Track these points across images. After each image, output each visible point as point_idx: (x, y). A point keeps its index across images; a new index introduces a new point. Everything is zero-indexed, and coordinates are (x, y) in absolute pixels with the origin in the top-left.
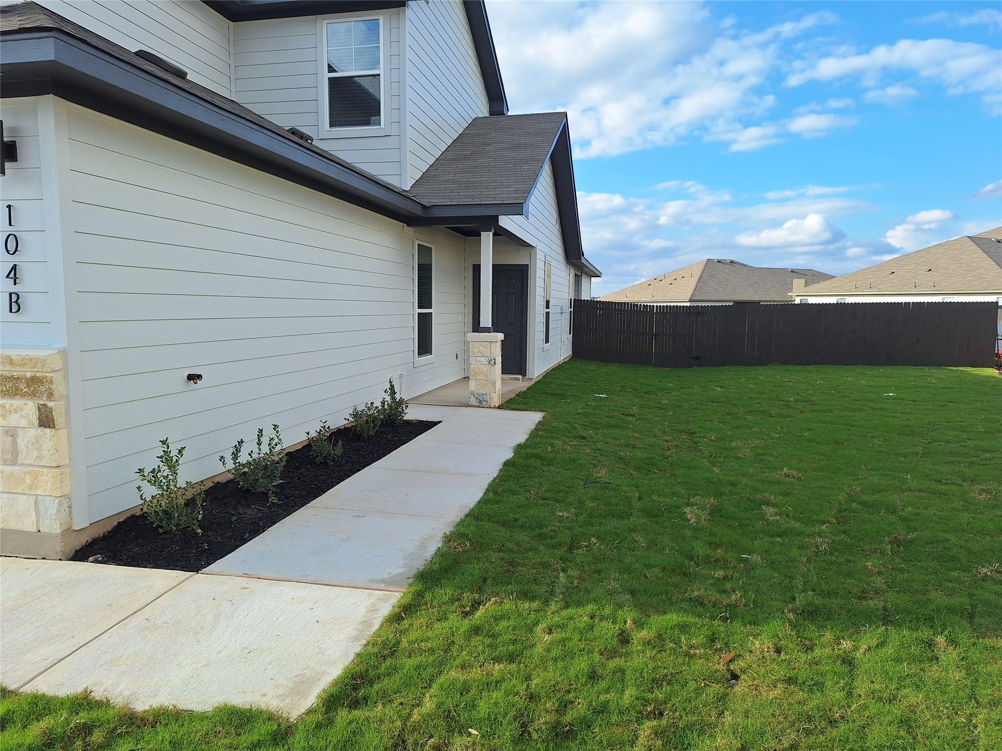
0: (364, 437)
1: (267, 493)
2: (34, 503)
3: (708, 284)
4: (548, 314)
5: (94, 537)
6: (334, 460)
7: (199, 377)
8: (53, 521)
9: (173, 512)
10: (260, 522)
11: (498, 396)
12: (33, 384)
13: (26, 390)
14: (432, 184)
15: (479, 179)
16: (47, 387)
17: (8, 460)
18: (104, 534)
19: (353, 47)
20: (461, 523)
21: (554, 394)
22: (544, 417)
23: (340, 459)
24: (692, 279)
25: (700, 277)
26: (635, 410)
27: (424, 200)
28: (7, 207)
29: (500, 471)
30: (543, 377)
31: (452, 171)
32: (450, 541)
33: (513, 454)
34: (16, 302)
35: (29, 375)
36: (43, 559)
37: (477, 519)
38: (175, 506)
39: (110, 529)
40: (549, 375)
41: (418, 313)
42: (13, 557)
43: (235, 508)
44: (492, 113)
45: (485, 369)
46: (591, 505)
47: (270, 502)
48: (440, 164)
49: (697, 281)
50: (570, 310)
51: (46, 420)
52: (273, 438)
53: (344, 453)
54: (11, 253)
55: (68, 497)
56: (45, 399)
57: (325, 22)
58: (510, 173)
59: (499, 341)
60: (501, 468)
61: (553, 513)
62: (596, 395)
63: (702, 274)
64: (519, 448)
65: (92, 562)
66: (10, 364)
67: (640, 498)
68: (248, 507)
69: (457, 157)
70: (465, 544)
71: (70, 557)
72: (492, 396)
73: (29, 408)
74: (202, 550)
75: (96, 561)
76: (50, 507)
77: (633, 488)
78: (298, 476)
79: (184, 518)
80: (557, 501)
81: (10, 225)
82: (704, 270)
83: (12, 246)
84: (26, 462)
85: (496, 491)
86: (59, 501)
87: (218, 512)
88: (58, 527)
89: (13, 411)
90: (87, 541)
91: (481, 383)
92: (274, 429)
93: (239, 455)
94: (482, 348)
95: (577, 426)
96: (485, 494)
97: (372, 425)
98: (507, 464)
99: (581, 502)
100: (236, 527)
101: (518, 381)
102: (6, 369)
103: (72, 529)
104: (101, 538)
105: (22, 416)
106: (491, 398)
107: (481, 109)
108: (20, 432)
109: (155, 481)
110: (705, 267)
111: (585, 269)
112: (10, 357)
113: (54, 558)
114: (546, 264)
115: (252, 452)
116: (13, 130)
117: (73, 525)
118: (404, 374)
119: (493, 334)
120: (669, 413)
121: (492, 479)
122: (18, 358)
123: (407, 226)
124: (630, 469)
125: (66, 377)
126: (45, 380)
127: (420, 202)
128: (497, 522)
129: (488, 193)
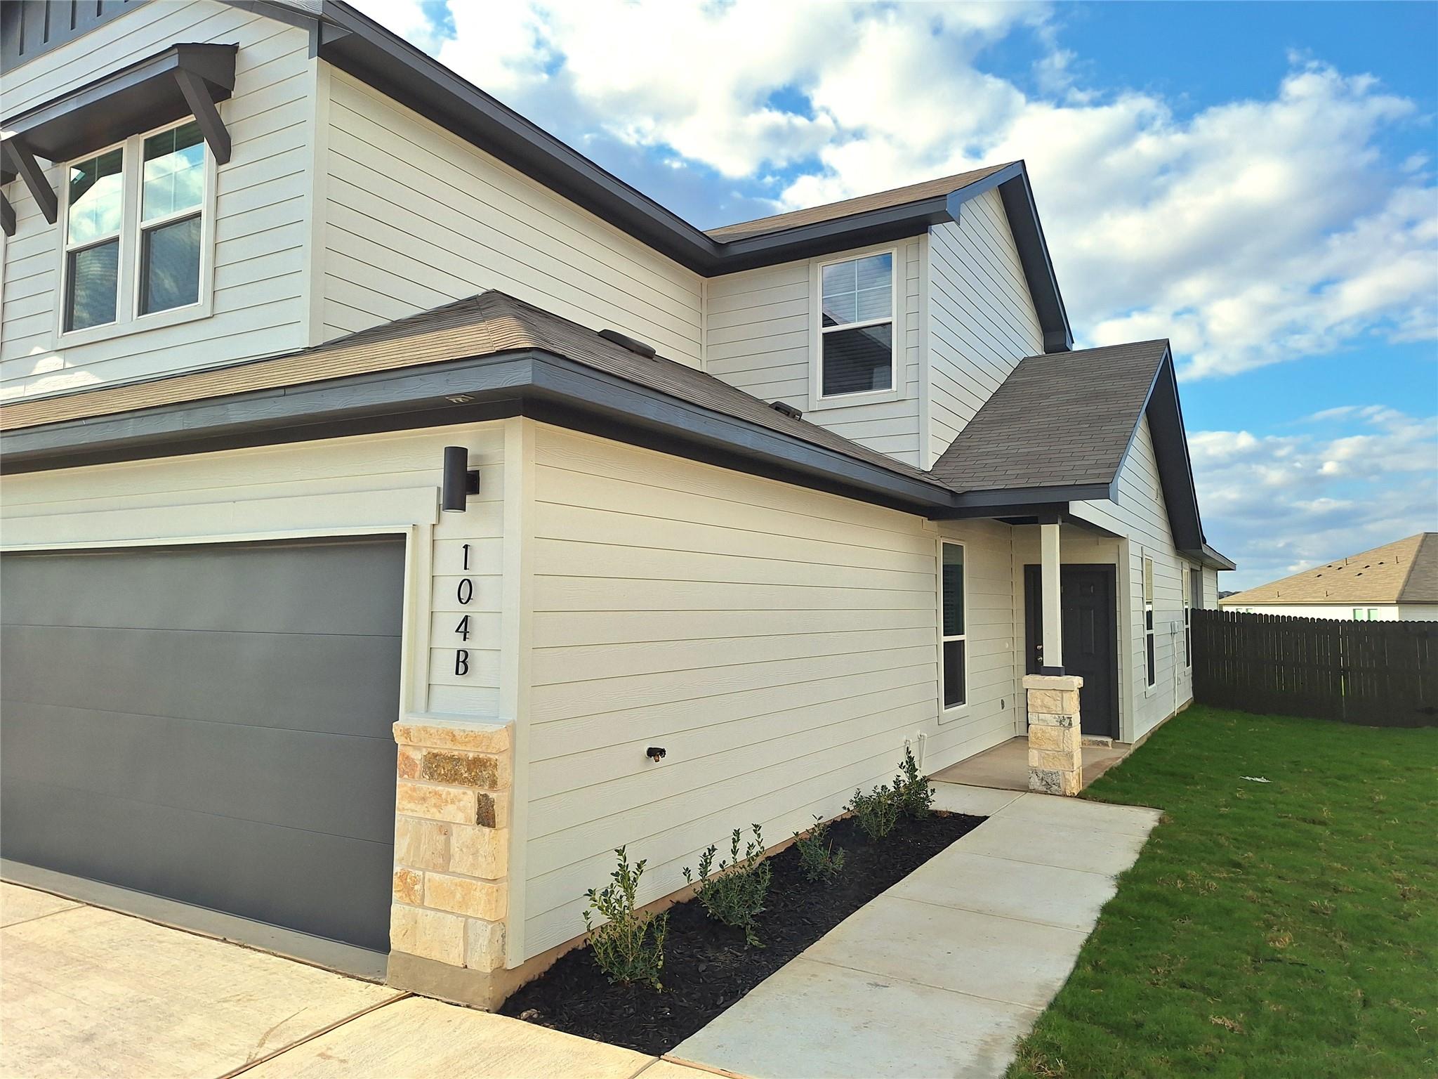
0: (872, 839)
1: (744, 929)
2: (462, 927)
3: (1429, 574)
4: (1150, 637)
5: (527, 980)
6: (832, 878)
7: (662, 752)
8: (483, 954)
9: (627, 954)
10: (737, 978)
11: (1077, 778)
12: (475, 767)
13: (466, 775)
14: (963, 459)
15: (1035, 449)
16: (490, 772)
17: (438, 866)
18: (539, 976)
19: (857, 291)
20: (1043, 1023)
21: (1173, 774)
22: (1161, 821)
23: (841, 877)
24: (1398, 566)
25: (1414, 563)
26: (1326, 813)
27: (955, 484)
28: (464, 547)
29: (1099, 922)
30: (1148, 739)
31: (992, 439)
32: (1028, 1053)
33: (1116, 890)
34: (463, 662)
35: (471, 756)
36: (468, 1007)
37: (1071, 1015)
38: (630, 946)
39: (547, 968)
40: (1156, 736)
41: (944, 643)
42: (433, 998)
43: (702, 949)
44: (1048, 350)
45: (1054, 733)
46: (1273, 1008)
47: (749, 943)
48: (974, 429)
49: (1408, 569)
50: (1186, 626)
51: (486, 817)
52: (753, 844)
53: (846, 865)
54: (464, 601)
55: (501, 922)
56: (487, 788)
57: (820, 266)
58: (1084, 437)
59: (1076, 689)
60: (1099, 916)
61: (1204, 1017)
62: (1248, 778)
63: (1417, 557)
64: (1126, 881)
65: (525, 1020)
66: (452, 741)
67: (1366, 1003)
68: (719, 948)
69: (999, 418)
70: (1055, 1063)
71: (499, 1008)
72: (1067, 777)
73: (465, 799)
74: (662, 1018)
75: (530, 1019)
76: (481, 934)
77: (1349, 978)
78: (784, 901)
79: (640, 965)
80: (1208, 992)
81: (466, 568)
82: (1419, 551)
83: (465, 595)
84: (458, 870)
85: (1096, 962)
86: (492, 928)
87: (681, 953)
88: (489, 964)
89: (449, 802)
90: (520, 985)
91: (1048, 754)
92: (755, 831)
93: (709, 869)
94: (1048, 701)
95: (1222, 840)
96: (1078, 965)
97: (884, 820)
98: (1107, 909)
99: (1255, 1002)
100: (706, 982)
101: (1107, 748)
102: (447, 747)
103: (504, 968)
104: (537, 980)
105: (459, 808)
106: (1066, 780)
107: (1033, 345)
108: (455, 829)
109: (607, 908)
110: (1421, 546)
111: (1208, 561)
112: (452, 733)
113: (480, 1008)
114: (1144, 560)
115: (724, 862)
116: (479, 457)
117: (505, 962)
118: (926, 735)
119: (1065, 678)
120: (1393, 822)
121: (1085, 937)
122: (462, 734)
123: (929, 520)
124: (1336, 937)
125: (512, 758)
126: (488, 764)
127: (948, 488)
128: (1105, 1025)
129: (1051, 469)
